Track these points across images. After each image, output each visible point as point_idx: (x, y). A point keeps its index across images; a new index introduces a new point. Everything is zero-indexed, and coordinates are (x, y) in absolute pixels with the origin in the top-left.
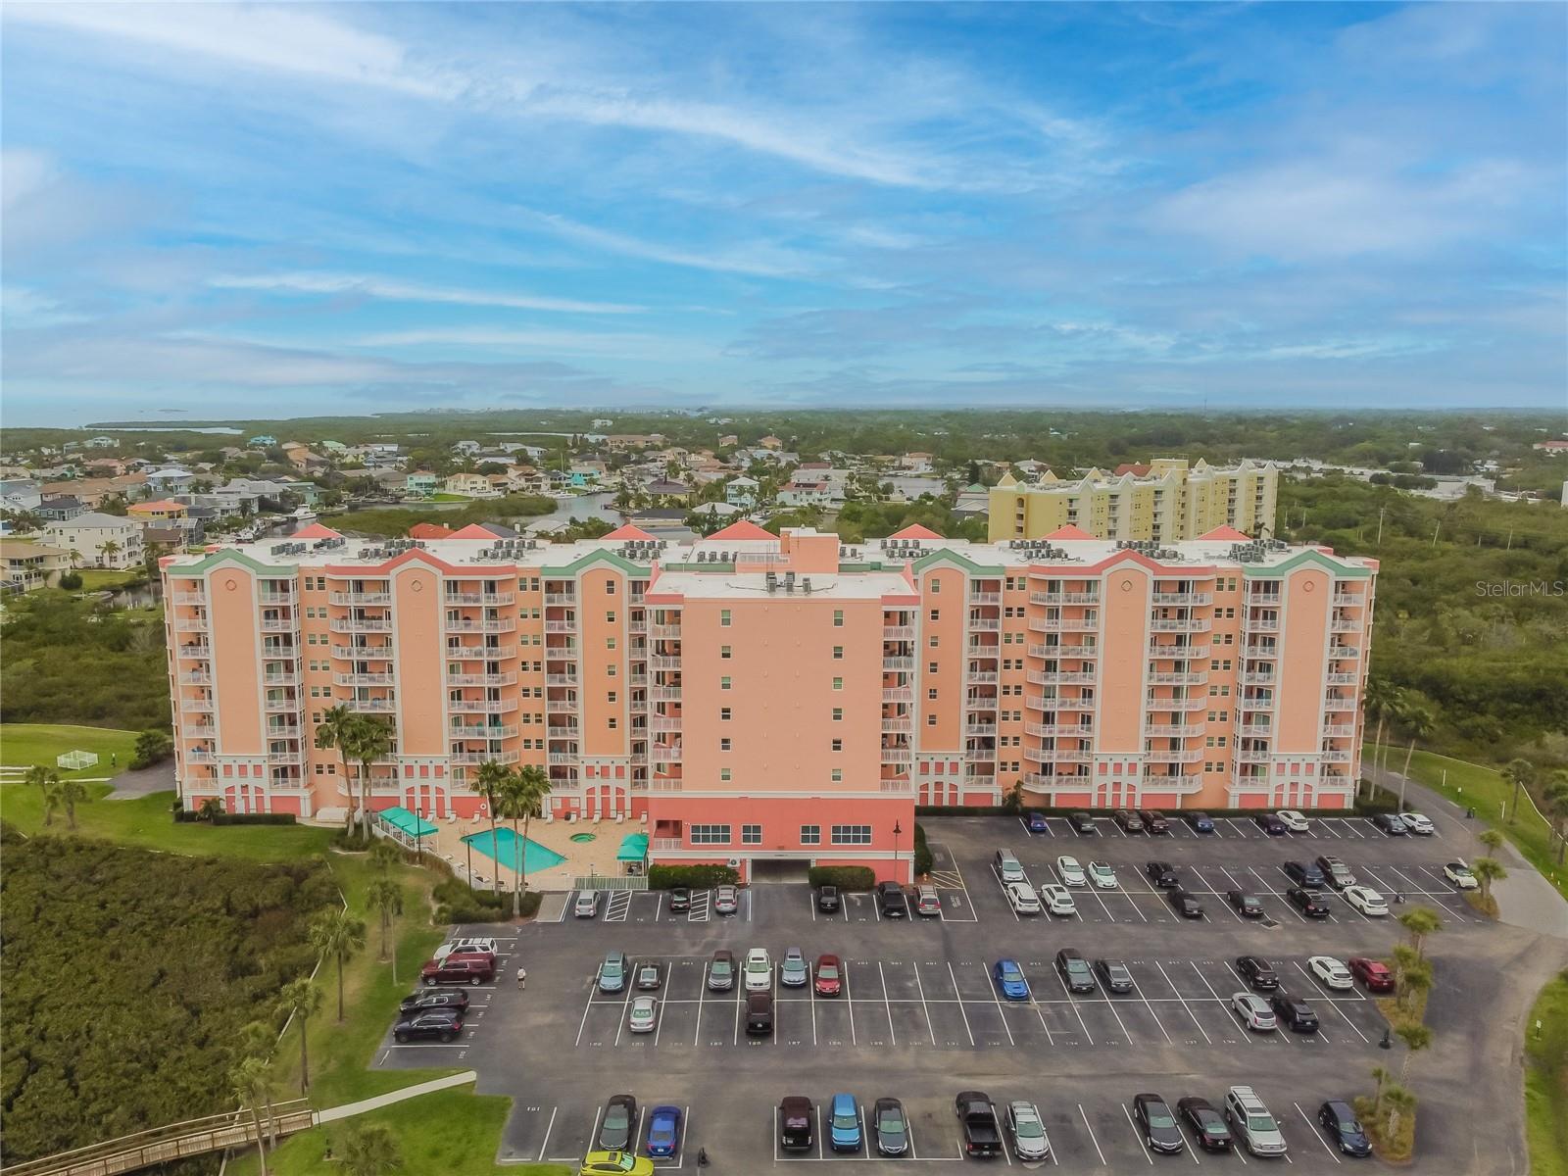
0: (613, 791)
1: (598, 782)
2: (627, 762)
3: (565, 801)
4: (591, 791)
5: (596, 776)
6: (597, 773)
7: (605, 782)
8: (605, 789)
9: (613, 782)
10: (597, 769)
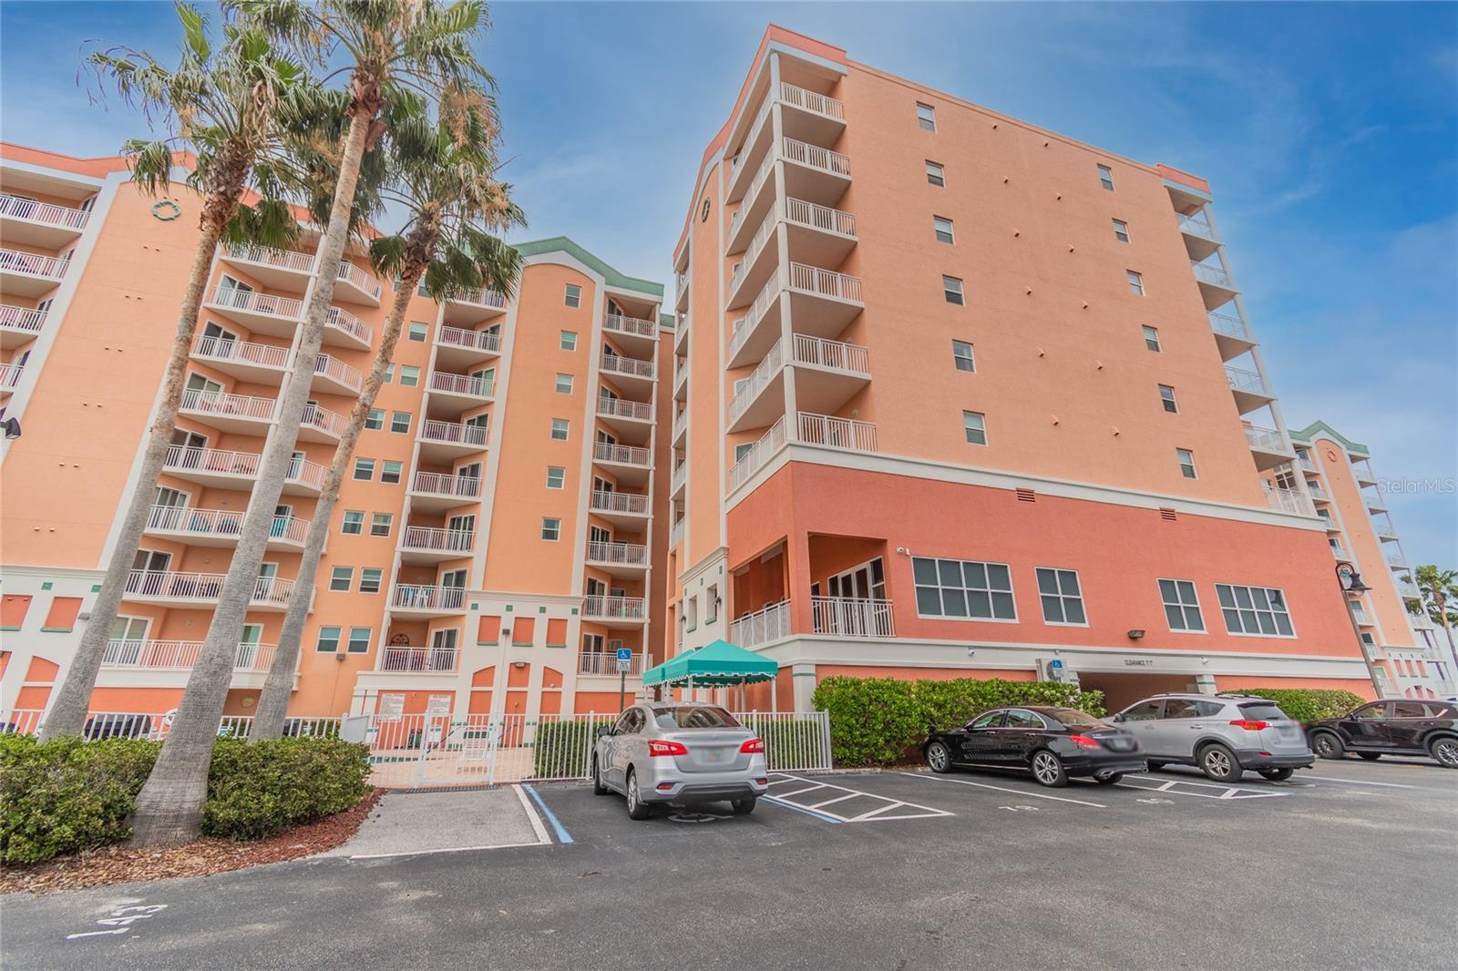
0: (535, 677)
1: (503, 655)
2: (575, 612)
3: (416, 701)
4: (484, 675)
5: (501, 638)
6: (506, 632)
7: (521, 655)
8: (520, 669)
9: (539, 655)
10: (507, 622)
